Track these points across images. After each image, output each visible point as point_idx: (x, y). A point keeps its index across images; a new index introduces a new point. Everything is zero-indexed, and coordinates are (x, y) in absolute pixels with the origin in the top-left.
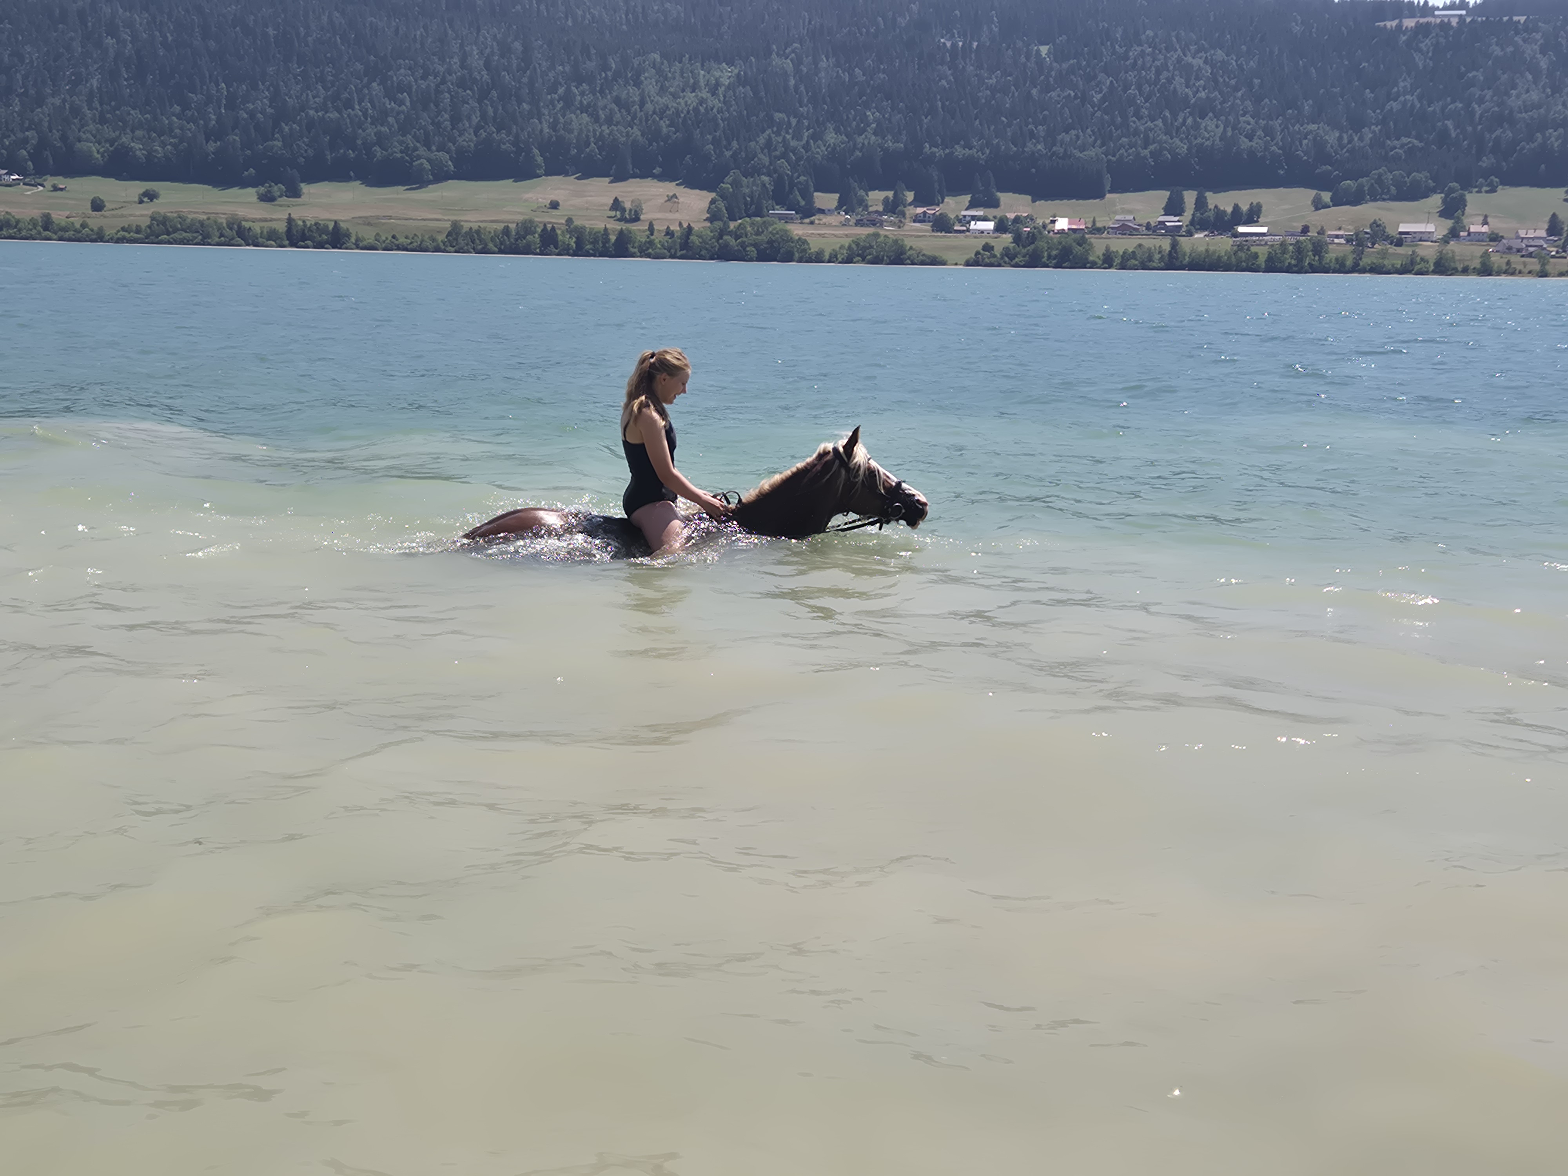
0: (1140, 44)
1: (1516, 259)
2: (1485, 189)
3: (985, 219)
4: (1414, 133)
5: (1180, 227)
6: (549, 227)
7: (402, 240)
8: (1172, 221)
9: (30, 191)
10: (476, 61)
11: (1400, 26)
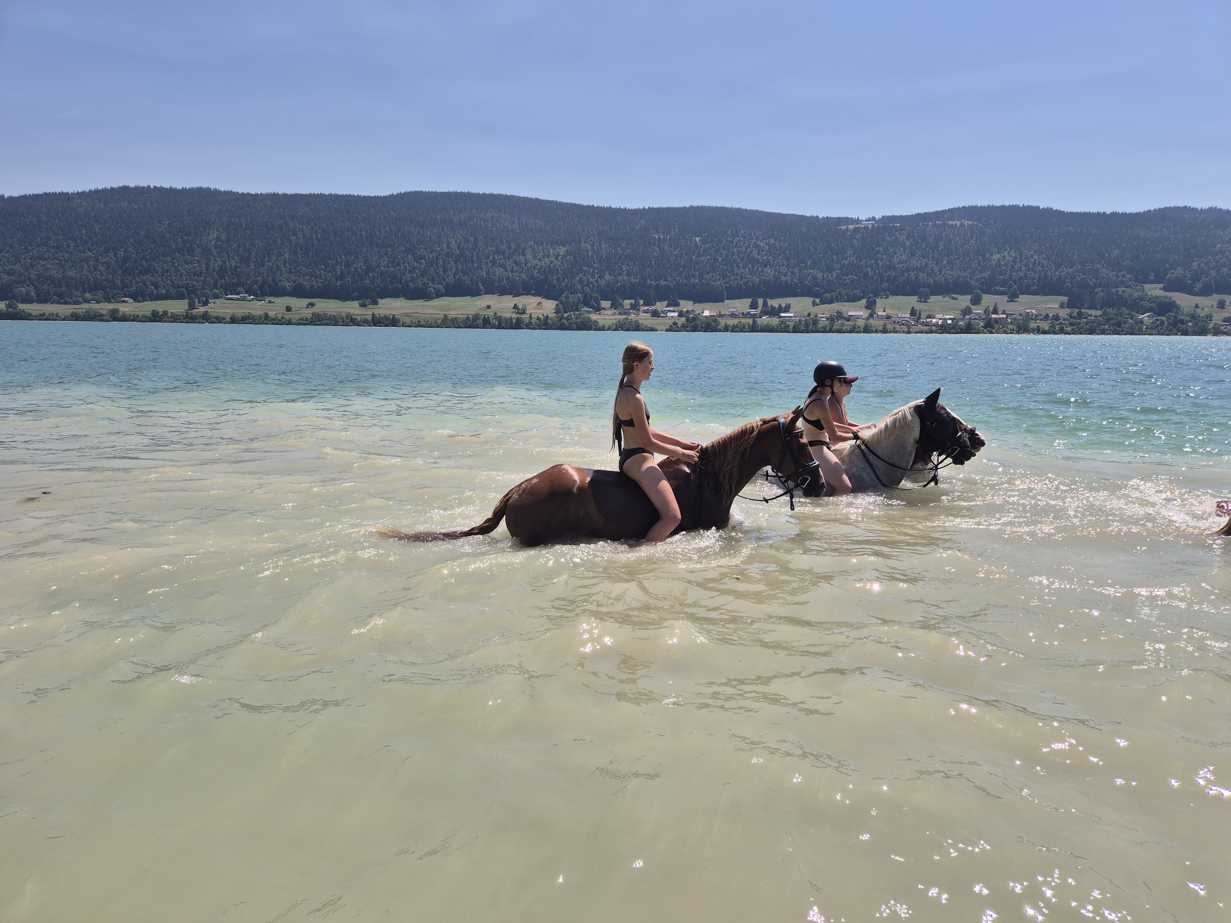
0: (738, 237)
1: (897, 327)
2: (884, 297)
3: (674, 311)
4: (854, 273)
5: (757, 314)
6: (486, 316)
7: (423, 323)
8: (753, 311)
9: (259, 303)
10: (453, 245)
11: (847, 228)
